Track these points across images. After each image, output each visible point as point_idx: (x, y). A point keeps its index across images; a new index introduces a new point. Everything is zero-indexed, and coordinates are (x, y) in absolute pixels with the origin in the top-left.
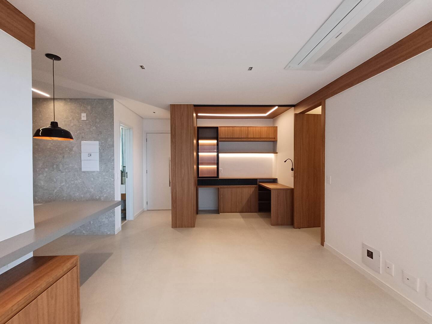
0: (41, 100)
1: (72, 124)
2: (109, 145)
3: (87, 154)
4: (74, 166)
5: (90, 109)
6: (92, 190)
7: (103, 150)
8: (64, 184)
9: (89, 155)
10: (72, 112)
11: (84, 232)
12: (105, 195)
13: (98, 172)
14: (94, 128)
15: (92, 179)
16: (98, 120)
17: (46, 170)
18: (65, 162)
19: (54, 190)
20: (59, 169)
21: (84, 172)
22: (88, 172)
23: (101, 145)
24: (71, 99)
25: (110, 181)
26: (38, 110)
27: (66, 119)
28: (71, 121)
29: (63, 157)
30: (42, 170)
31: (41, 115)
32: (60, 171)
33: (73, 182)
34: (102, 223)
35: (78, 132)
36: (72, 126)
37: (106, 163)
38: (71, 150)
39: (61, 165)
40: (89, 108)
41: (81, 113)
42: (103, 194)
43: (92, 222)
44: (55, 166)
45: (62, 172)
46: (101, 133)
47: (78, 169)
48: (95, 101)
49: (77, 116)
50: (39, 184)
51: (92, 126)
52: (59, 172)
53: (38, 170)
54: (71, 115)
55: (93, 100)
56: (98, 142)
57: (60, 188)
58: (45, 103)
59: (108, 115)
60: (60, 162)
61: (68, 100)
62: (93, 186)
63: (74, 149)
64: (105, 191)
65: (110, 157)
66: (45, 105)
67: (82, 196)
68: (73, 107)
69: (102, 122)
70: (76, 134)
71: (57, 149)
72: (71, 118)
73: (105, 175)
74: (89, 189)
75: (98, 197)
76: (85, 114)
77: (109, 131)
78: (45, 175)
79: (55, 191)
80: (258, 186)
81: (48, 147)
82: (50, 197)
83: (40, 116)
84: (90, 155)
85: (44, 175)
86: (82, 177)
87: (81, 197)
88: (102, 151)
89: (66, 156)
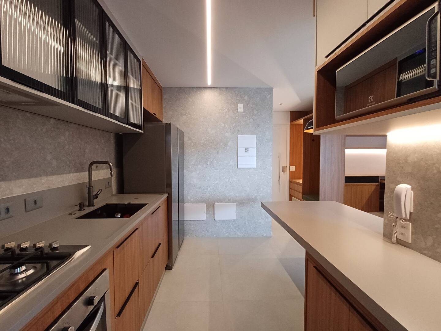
0: (194, 90)
1: (227, 117)
2: (266, 139)
3: (244, 149)
4: (229, 162)
5: (247, 99)
6: (248, 189)
7: (261, 144)
8: (218, 182)
9: (246, 151)
10: (227, 103)
11: (239, 234)
12: (261, 194)
13: (254, 168)
14: (251, 120)
15: (248, 177)
16: (255, 112)
17: (199, 166)
18: (220, 158)
19: (207, 189)
20: (213, 165)
21: (240, 169)
22: (243, 169)
23: (258, 139)
24: (227, 88)
25: (267, 179)
26: (191, 100)
27: (220, 110)
28: (226, 112)
29: (218, 152)
30: (195, 167)
31: (195, 106)
32: (214, 167)
33: (227, 180)
34: (258, 225)
35: (233, 125)
36: (227, 119)
37: (263, 159)
38: (226, 145)
39: (215, 161)
40: (246, 98)
41: (237, 104)
42: (259, 193)
43: (247, 224)
44: (209, 163)
45: (216, 169)
46: (258, 126)
47: (233, 166)
48: (253, 90)
49: (232, 107)
50: (192, 182)
51: (249, 119)
52: (213, 169)
53: (190, 167)
54: (226, 106)
55: (251, 89)
56: (255, 136)
57: (214, 186)
58: (199, 92)
59: (267, 106)
60: (214, 158)
61: (224, 89)
62: (249, 184)
63: (229, 144)
64: (261, 189)
65: (267, 152)
66: (198, 95)
67: (237, 195)
68: (229, 97)
69: (259, 113)
70: (231, 127)
71: (210, 144)
72: (226, 110)
73: (262, 173)
74: (245, 187)
75: (254, 197)
76: (242, 105)
77: (267, 123)
78: (198, 172)
79: (209, 189)
80: (379, 183)
81: (202, 142)
82: (203, 197)
83: (193, 107)
84: (248, 150)
85: (197, 172)
86: (237, 174)
87: (236, 197)
88: (259, 146)
89: (220, 152)
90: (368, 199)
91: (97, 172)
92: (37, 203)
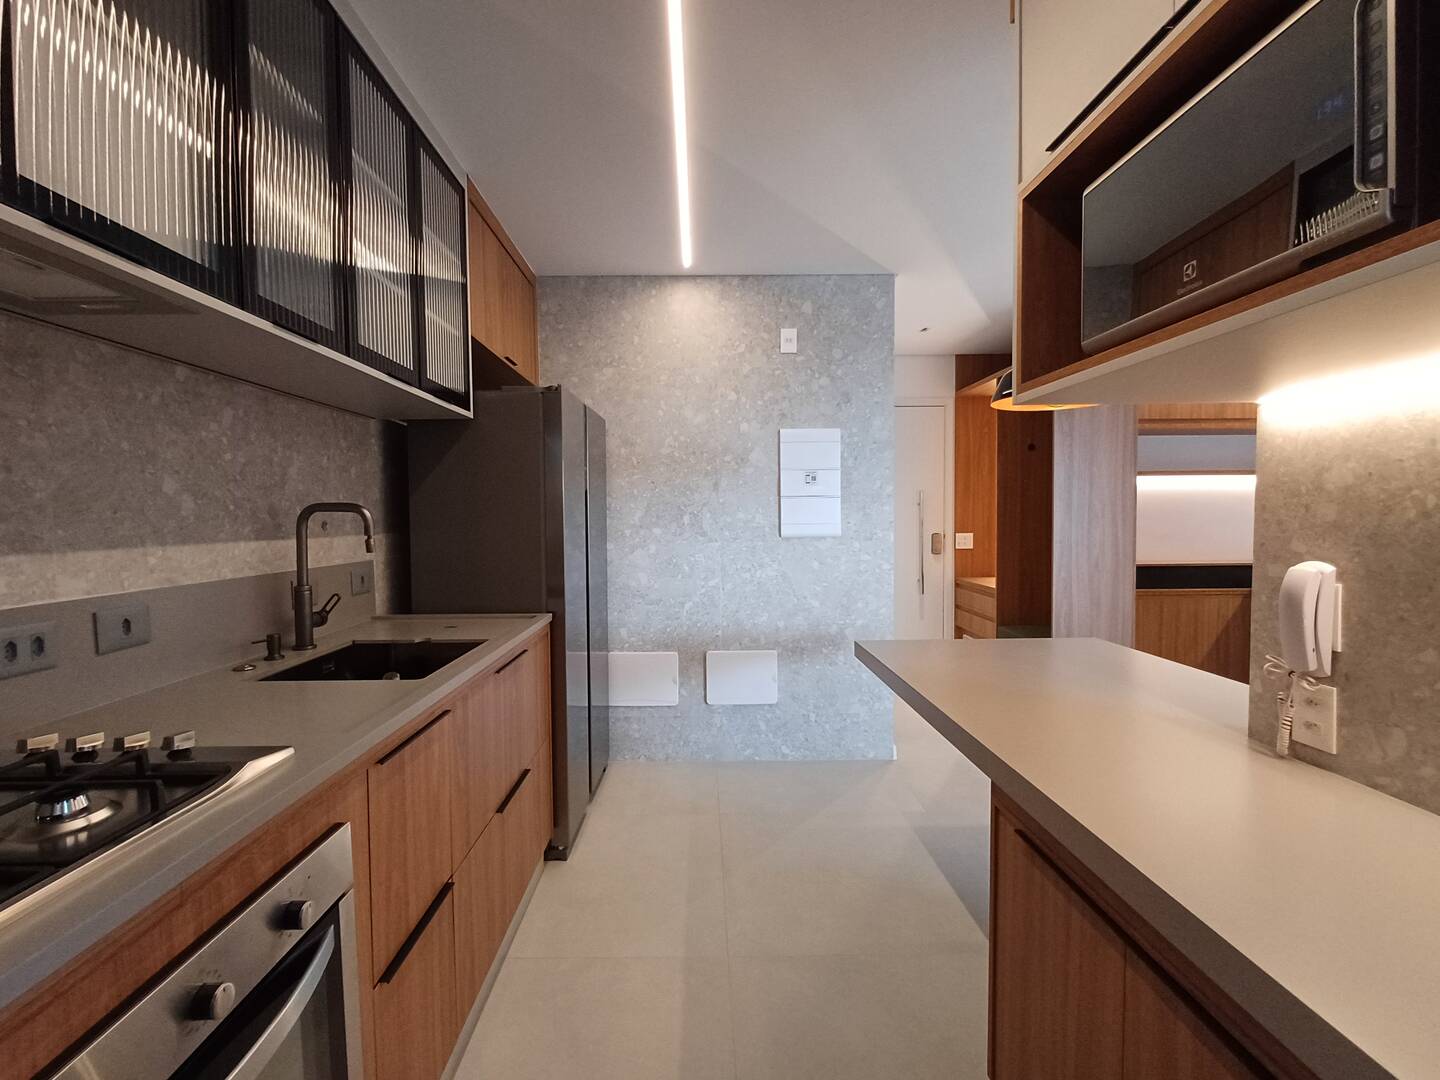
0: (639, 284)
1: (746, 369)
2: (875, 443)
3: (802, 475)
4: (754, 517)
5: (810, 312)
6: (816, 604)
7: (856, 459)
8: (717, 580)
9: (809, 479)
10: (747, 324)
11: (785, 750)
12: (859, 622)
13: (834, 538)
14: (824, 381)
15: (816, 565)
16: (837, 354)
17: (657, 531)
18: (723, 504)
19: (683, 604)
20: (701, 528)
21: (788, 539)
22: (799, 538)
23: (847, 441)
24: (744, 277)
25: (877, 571)
26: (628, 318)
27: (724, 349)
28: (742, 355)
29: (716, 485)
30: (642, 532)
31: (640, 336)
32: (704, 534)
33: (748, 575)
34: (848, 721)
35: (766, 398)
36: (746, 376)
37: (864, 507)
38: (742, 460)
39: (708, 515)
40: (808, 308)
41: (778, 328)
42: (853, 617)
43: (813, 717)
44: (686, 519)
45: (711, 541)
46: (847, 398)
47: (767, 529)
48: (829, 282)
49: (763, 339)
50: (633, 584)
51: (817, 376)
52: (701, 538)
53: (628, 532)
54: (743, 334)
55: (822, 280)
56: (836, 433)
57: (704, 594)
58: (654, 292)
59: (874, 334)
60: (704, 505)
61: (735, 282)
62: (818, 589)
63: (754, 456)
64: (860, 605)
65: (878, 484)
66: (652, 301)
67: (781, 624)
68: (751, 305)
69: (851, 358)
70: (760, 403)
71: (692, 460)
72: (742, 349)
73: (860, 550)
74: (805, 598)
75: (834, 629)
76: (795, 330)
77: (876, 390)
78: (653, 548)
79: (687, 606)
81: (665, 451)
82: (668, 630)
83: (636, 339)
84: (814, 478)
85: (648, 549)
86: (780, 557)
87: (778, 629)
88: (850, 462)
89: (724, 483)
90: (1218, 640)
91: (325, 540)
92: (133, 626)
